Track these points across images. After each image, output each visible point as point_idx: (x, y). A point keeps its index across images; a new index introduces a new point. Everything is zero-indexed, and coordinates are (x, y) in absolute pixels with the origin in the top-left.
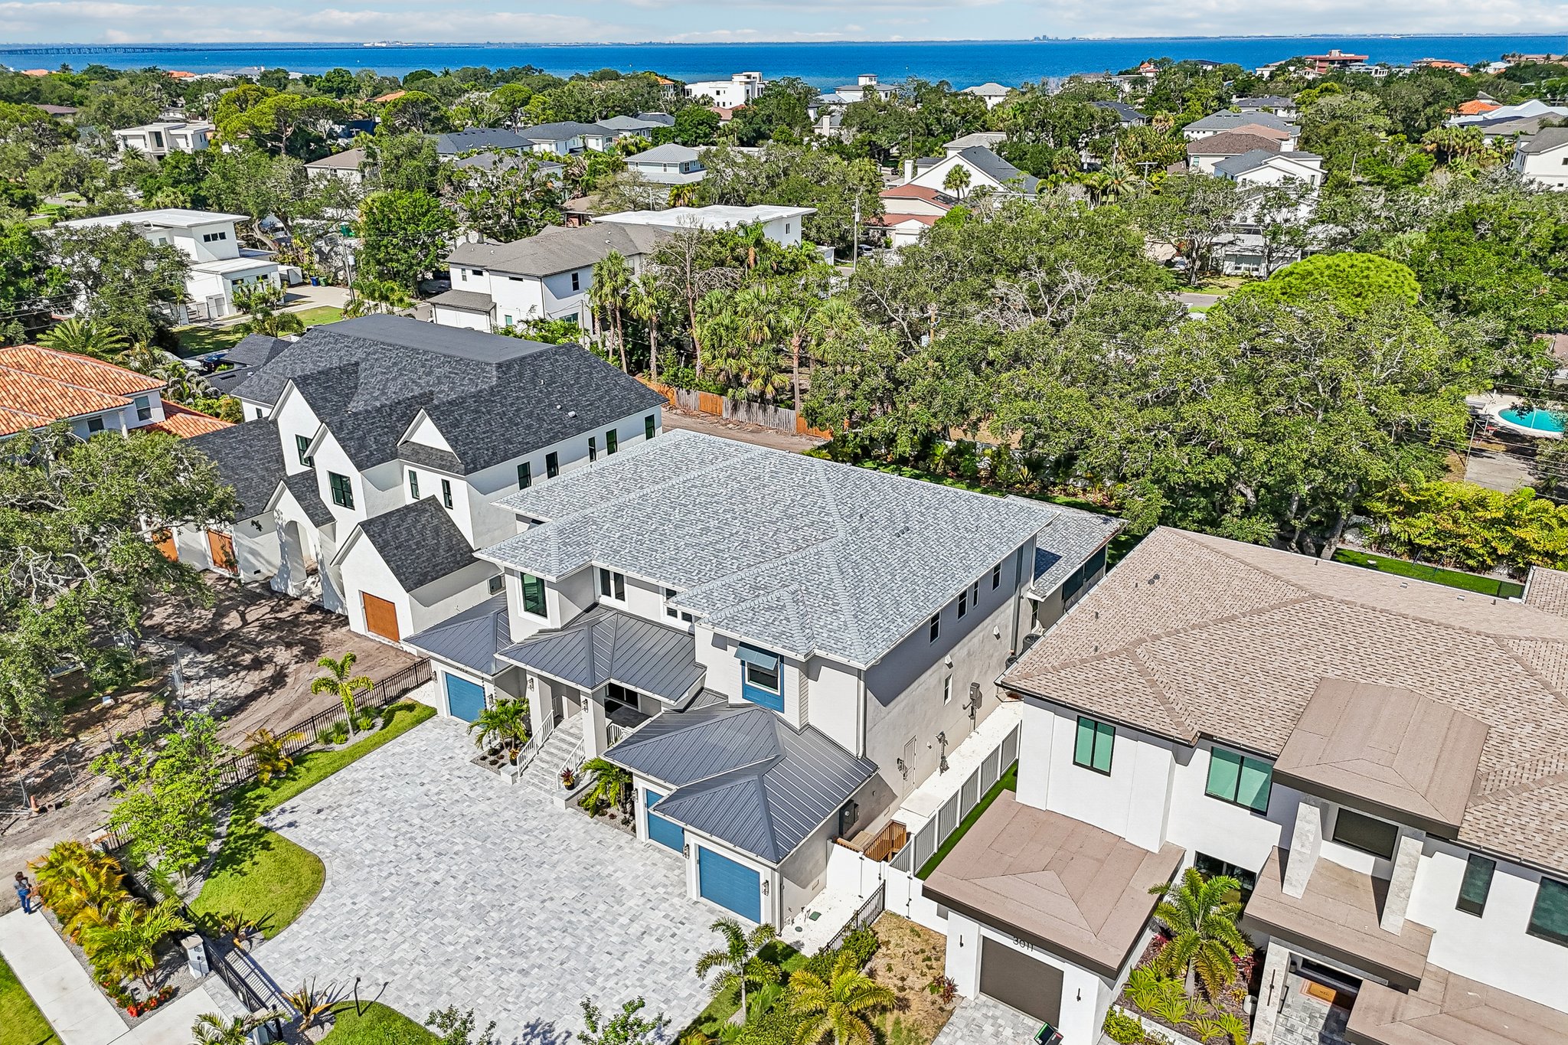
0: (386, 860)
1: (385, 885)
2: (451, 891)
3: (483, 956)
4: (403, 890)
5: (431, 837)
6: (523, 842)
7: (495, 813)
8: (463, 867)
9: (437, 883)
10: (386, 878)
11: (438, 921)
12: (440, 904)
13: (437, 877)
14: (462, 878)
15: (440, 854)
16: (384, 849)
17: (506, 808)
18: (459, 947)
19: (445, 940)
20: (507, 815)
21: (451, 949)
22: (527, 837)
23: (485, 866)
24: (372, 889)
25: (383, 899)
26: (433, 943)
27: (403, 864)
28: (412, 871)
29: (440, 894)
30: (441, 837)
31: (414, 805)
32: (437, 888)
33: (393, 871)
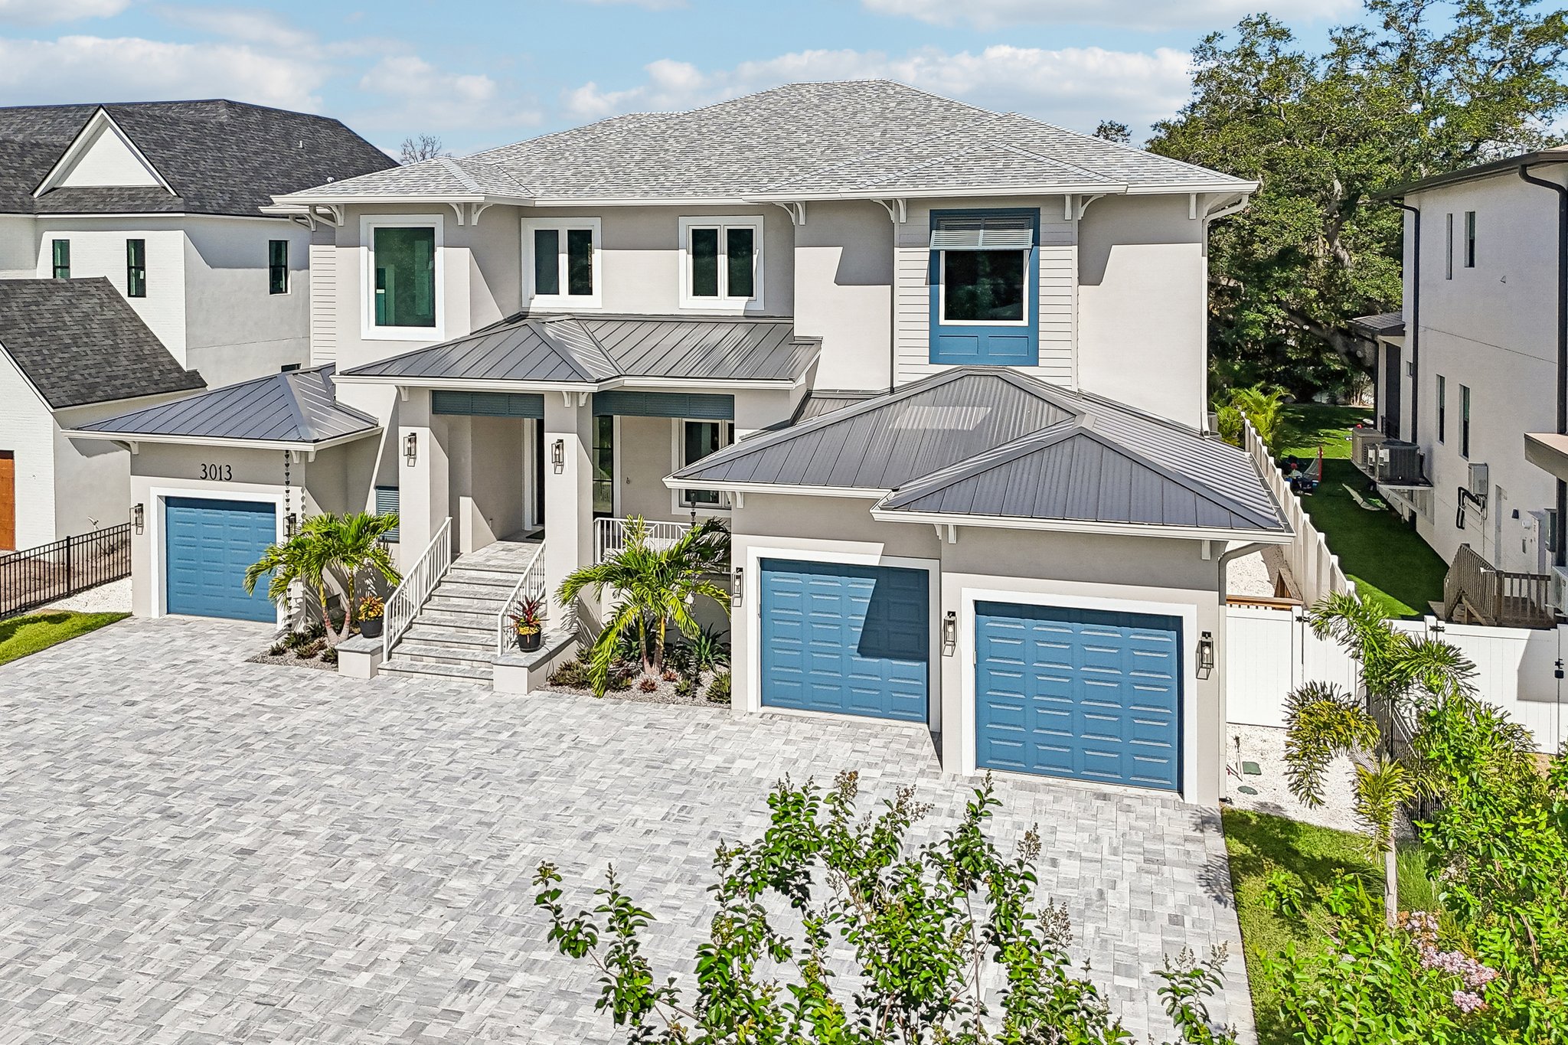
0: (63, 833)
1: (75, 882)
2: (299, 859)
3: (480, 976)
4: (140, 882)
5: (191, 777)
6: (455, 751)
7: (350, 719)
8: (313, 810)
9: (245, 852)
10: (73, 867)
11: (286, 926)
12: (275, 892)
13: (242, 841)
14: (323, 831)
15: (232, 800)
16: (53, 815)
17: (376, 711)
18: (387, 971)
19: (331, 964)
20: (385, 719)
21: (361, 980)
22: (460, 743)
23: (375, 801)
24: (36, 895)
25: (79, 911)
26: (294, 977)
27: (124, 832)
28: (158, 842)
29: (270, 870)
30: (221, 773)
31: (120, 734)
32: (250, 861)
33: (92, 850)
